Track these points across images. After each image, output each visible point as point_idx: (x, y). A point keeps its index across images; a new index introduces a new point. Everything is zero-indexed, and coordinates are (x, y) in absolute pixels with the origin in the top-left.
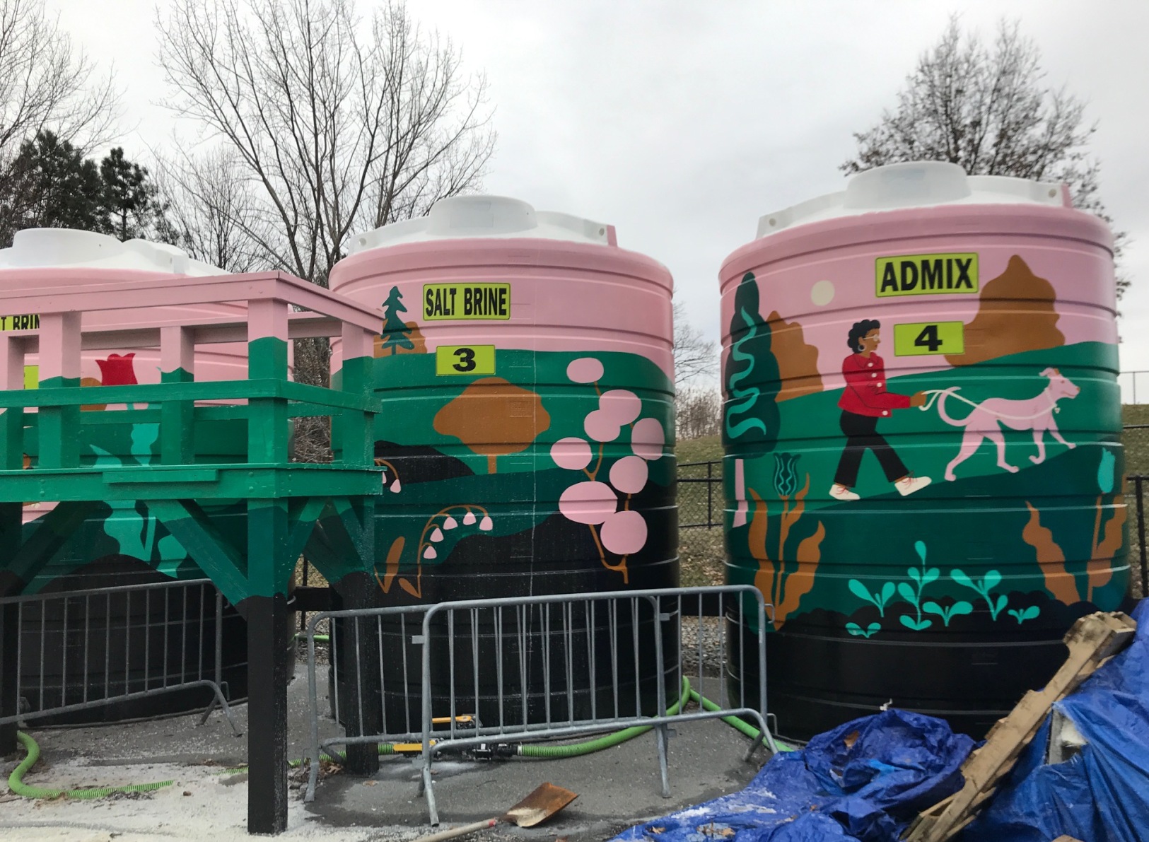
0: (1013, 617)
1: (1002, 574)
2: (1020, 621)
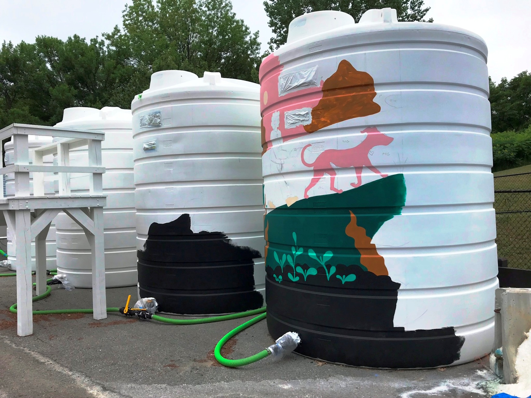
0: (339, 279)
1: (334, 253)
2: (343, 283)
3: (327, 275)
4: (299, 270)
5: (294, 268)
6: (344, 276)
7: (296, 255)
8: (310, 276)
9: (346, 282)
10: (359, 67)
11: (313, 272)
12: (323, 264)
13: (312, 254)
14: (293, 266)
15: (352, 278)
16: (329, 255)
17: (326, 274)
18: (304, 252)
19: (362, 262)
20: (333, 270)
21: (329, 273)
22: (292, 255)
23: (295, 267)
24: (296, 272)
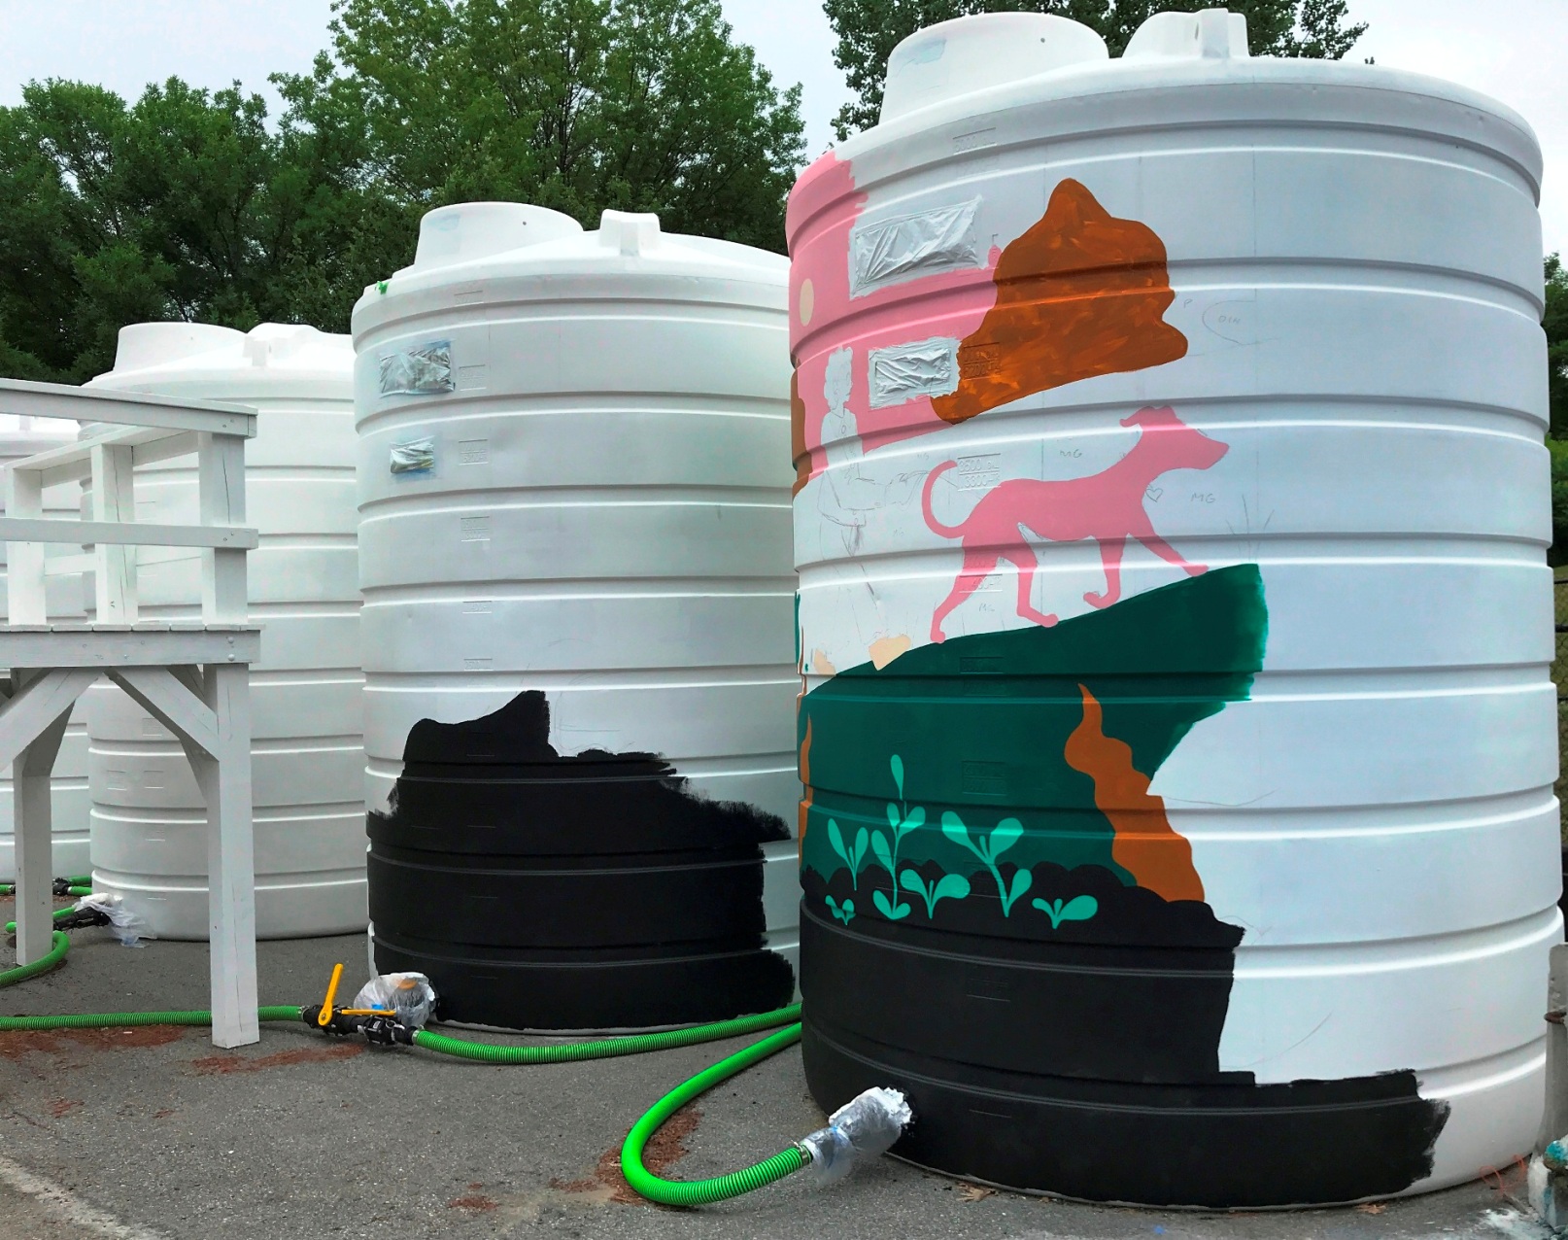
0: (1043, 913)
1: (1025, 826)
2: (1055, 925)
3: (1003, 897)
4: (911, 881)
5: (893, 875)
6: (1058, 903)
7: (901, 834)
8: (945, 903)
9: (1065, 923)
10: (1118, 206)
11: (955, 886)
12: (989, 861)
13: (954, 828)
14: (892, 870)
15: (1084, 908)
16: (1008, 832)
17: (999, 895)
18: (928, 820)
19: (1118, 857)
20: (1023, 881)
21: (1008, 892)
22: (889, 834)
23: (898, 873)
24: (900, 887)
